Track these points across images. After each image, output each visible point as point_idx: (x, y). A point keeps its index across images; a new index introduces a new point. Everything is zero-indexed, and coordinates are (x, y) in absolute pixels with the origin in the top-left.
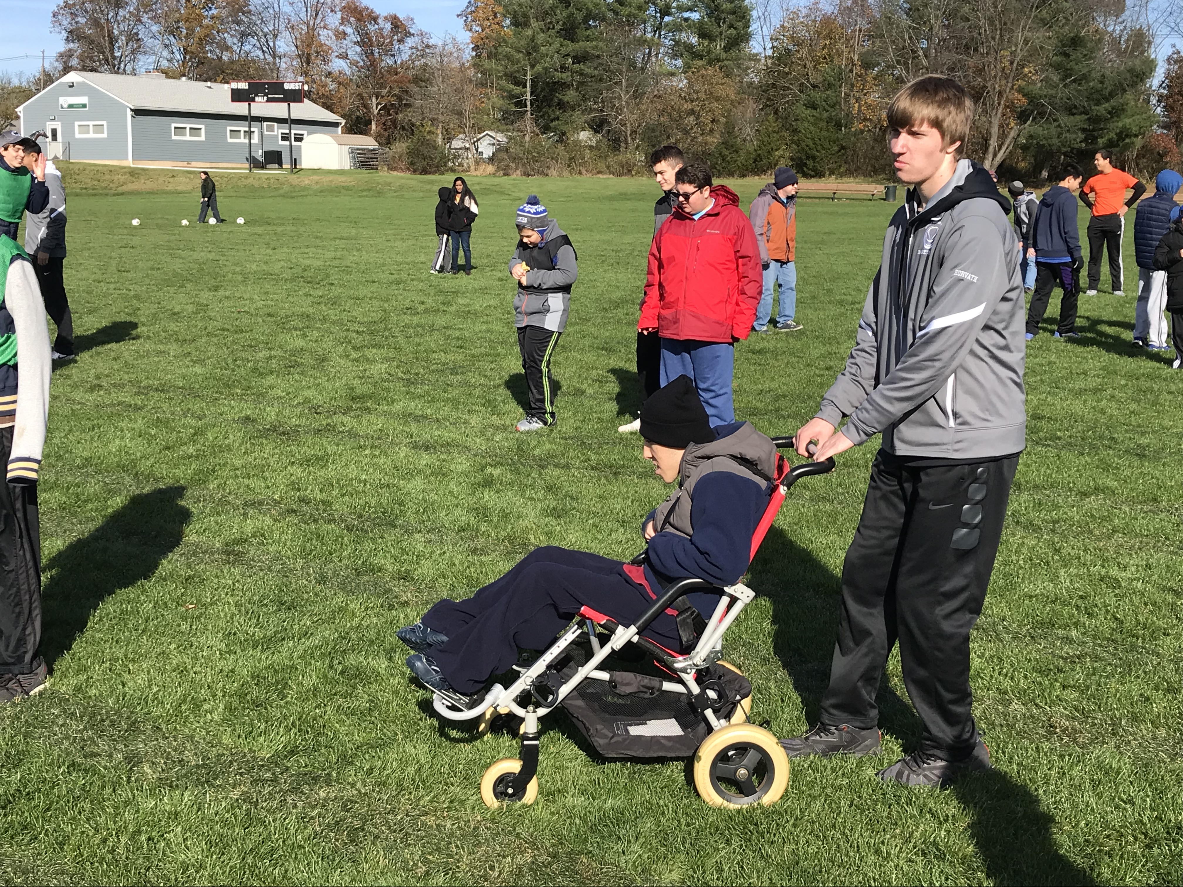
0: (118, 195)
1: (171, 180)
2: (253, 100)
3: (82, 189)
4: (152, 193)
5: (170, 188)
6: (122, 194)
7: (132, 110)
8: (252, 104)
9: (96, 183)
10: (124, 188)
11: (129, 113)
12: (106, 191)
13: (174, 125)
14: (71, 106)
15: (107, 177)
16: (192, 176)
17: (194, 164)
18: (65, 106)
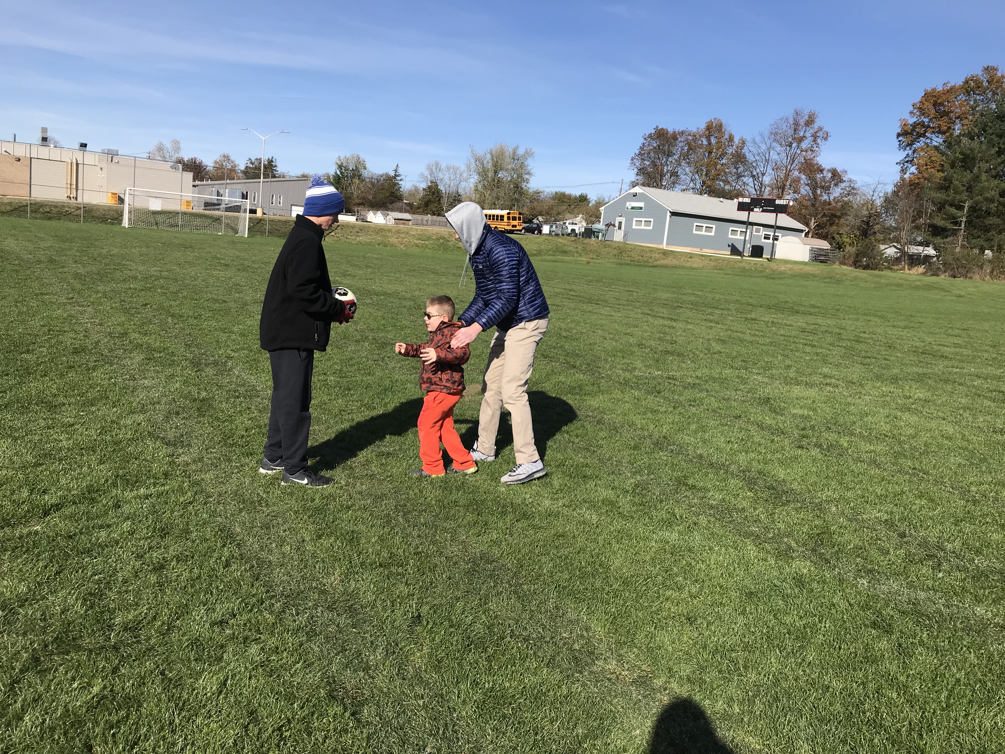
0: (653, 266)
1: (689, 259)
2: (752, 210)
3: (631, 261)
4: (676, 267)
5: (688, 265)
6: (656, 266)
7: (670, 212)
8: (751, 213)
9: (640, 258)
10: (658, 263)
11: (669, 214)
12: (646, 264)
13: (696, 224)
14: (633, 208)
15: (648, 254)
16: (703, 258)
17: (704, 250)
18: (630, 208)
